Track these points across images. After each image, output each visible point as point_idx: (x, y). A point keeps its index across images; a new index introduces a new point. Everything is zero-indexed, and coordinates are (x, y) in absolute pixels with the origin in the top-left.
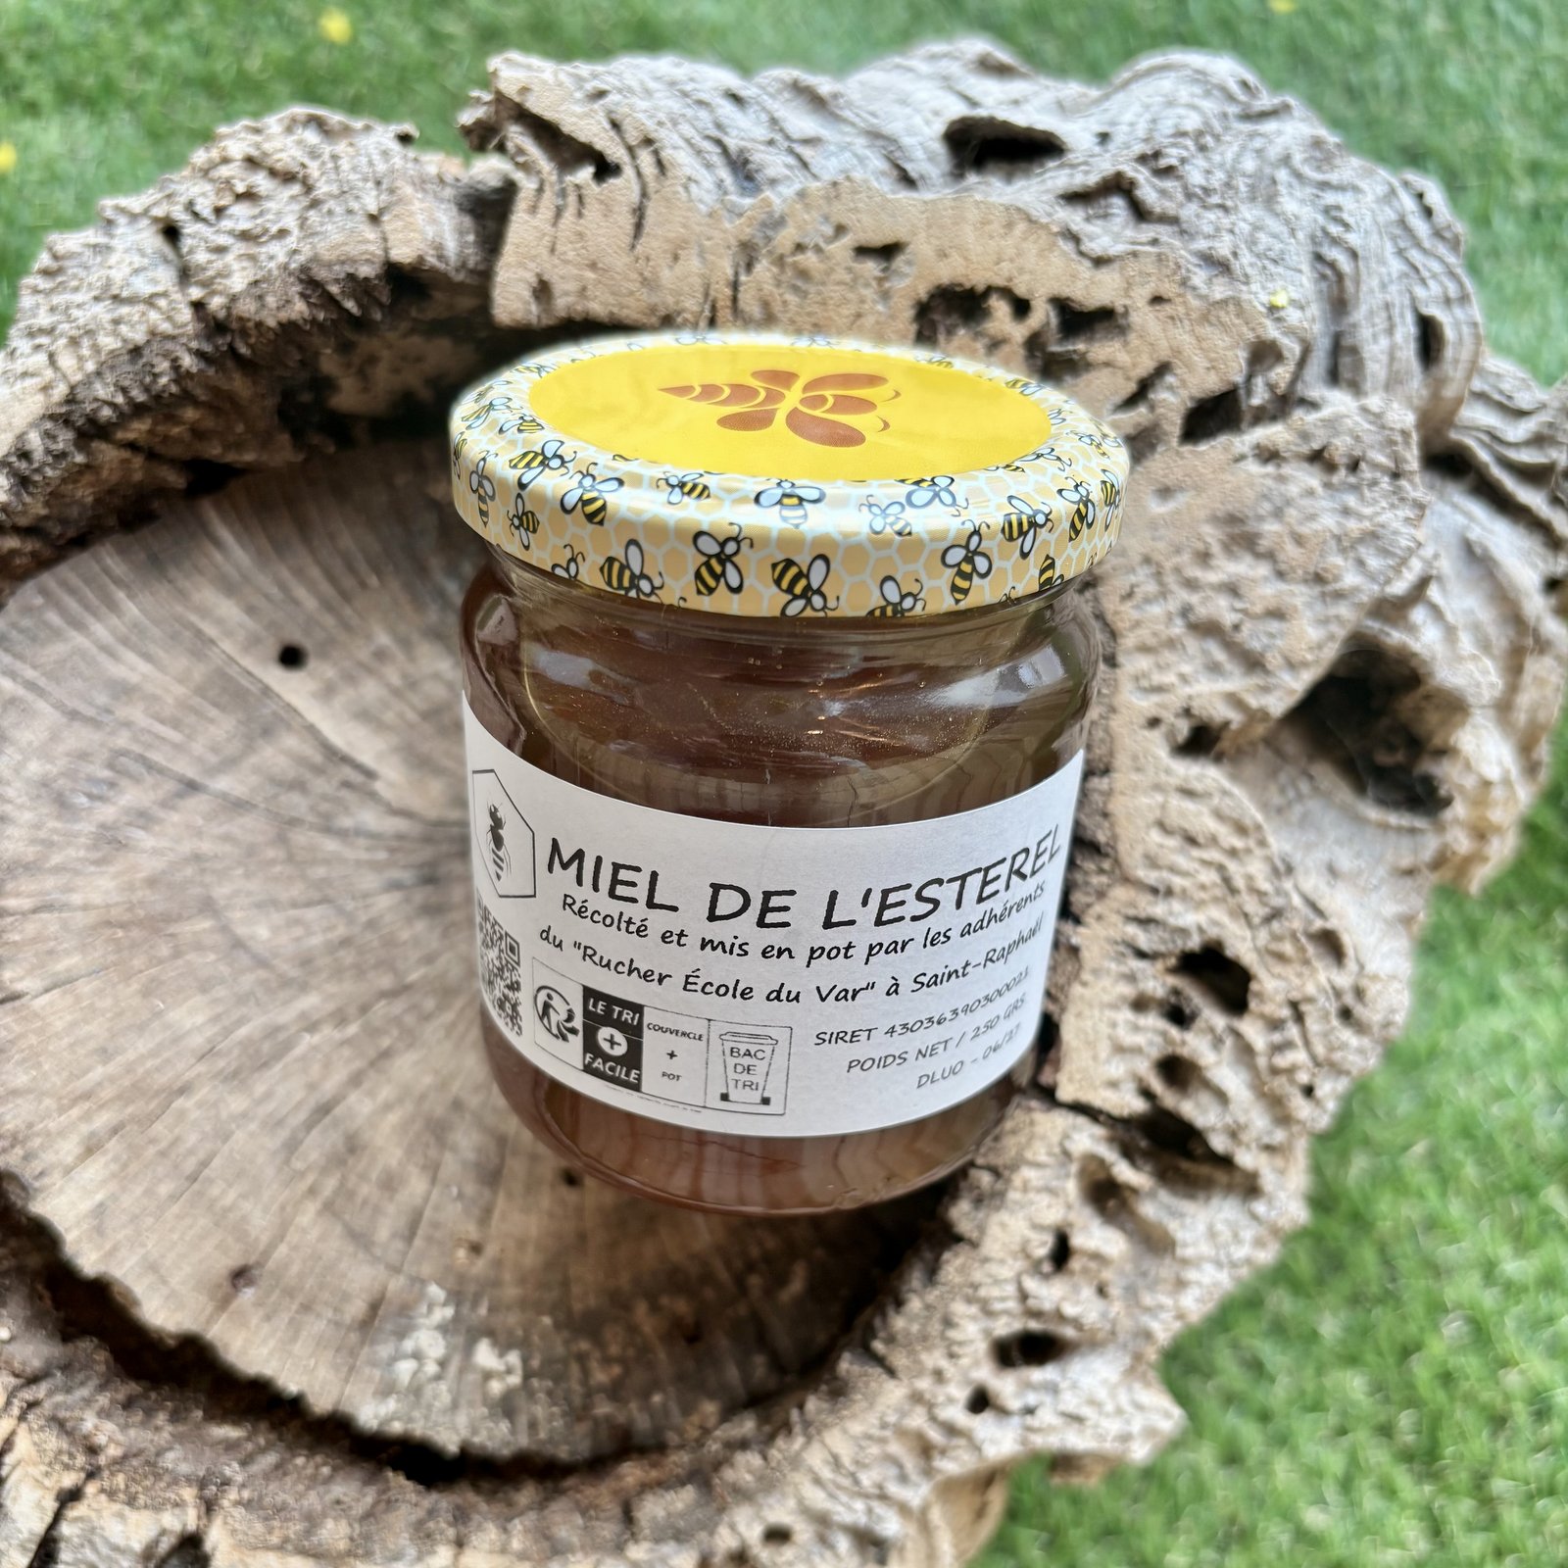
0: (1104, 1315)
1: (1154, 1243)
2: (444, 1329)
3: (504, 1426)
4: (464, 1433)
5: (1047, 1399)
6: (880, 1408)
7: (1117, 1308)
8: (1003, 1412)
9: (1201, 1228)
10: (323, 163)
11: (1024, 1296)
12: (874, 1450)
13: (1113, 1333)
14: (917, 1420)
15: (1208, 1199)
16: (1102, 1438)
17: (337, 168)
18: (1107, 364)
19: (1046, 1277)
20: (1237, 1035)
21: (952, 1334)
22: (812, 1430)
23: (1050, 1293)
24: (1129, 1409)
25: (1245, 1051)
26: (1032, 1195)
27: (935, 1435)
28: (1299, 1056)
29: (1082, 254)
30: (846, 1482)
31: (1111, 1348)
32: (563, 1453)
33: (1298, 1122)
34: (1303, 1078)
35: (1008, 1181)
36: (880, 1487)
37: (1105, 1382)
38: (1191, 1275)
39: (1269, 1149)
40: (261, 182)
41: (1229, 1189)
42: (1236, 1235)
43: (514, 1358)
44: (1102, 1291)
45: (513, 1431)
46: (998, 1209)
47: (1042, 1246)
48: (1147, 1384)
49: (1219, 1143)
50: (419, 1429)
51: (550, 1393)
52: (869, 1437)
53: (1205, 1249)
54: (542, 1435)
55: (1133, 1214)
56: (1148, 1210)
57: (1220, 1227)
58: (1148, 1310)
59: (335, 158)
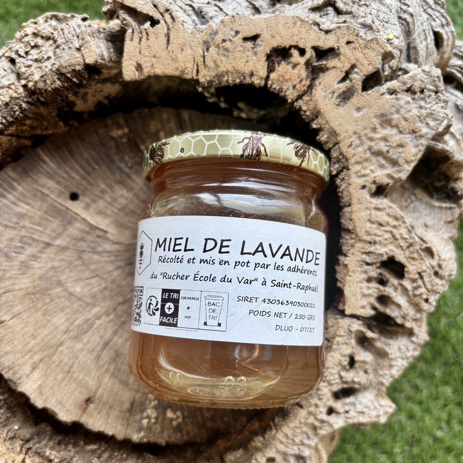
0: (367, 380)
1: (382, 354)
2: (155, 408)
3: (179, 435)
4: (167, 438)
5: (352, 408)
6: (299, 418)
7: (371, 376)
8: (338, 413)
9: (396, 348)
10: (59, 32)
11: (341, 377)
12: (298, 431)
13: (371, 384)
14: (311, 420)
15: (397, 338)
16: (370, 417)
17: (63, 33)
18: (334, 67)
19: (347, 371)
20: (402, 285)
21: (319, 392)
22: (278, 427)
23: (350, 376)
24: (378, 407)
25: (405, 290)
26: (340, 346)
27: (317, 424)
28: (423, 290)
30: (291, 442)
31: (370, 388)
32: (198, 440)
33: (424, 310)
34: (425, 297)
35: (332, 342)
36: (302, 441)
37: (370, 400)
38: (394, 363)
39: (415, 320)
40: (39, 41)
41: (403, 334)
42: (407, 349)
43: (179, 413)
44: (366, 372)
45: (182, 436)
46: (330, 352)
47: (346, 362)
48: (383, 398)
49: (399, 321)
50: (152, 440)
51: (192, 423)
52: (296, 427)
53: (398, 354)
54: (191, 436)
55: (373, 346)
56: (378, 344)
57: (402, 347)
58: (381, 376)
59: (62, 30)
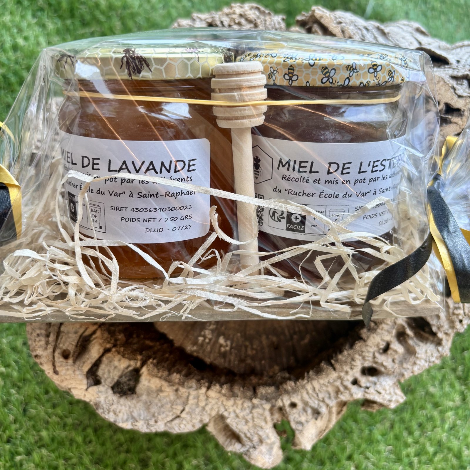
0: (393, 367)
1: (411, 352)
5: (373, 386)
6: (329, 378)
7: (396, 366)
8: (360, 386)
9: (424, 350)
11: (374, 357)
12: (324, 388)
13: (394, 372)
14: (338, 383)
15: (426, 343)
16: (384, 399)
18: (456, 123)
19: (381, 354)
20: (447, 302)
21: (353, 363)
22: (309, 379)
23: (381, 358)
24: (392, 393)
25: (448, 307)
26: (383, 332)
27: (342, 389)
28: (461, 312)
29: (455, 93)
30: (315, 395)
31: (392, 376)
33: (456, 329)
34: (461, 317)
35: (378, 326)
36: (323, 399)
37: (389, 385)
38: (418, 362)
39: (446, 334)
40: (243, 21)
41: (432, 342)
42: (432, 355)
44: (393, 361)
46: (373, 333)
47: (383, 345)
48: (398, 388)
49: (434, 329)
51: (236, 354)
52: (324, 384)
53: (423, 356)
55: (406, 342)
56: (411, 342)
57: (428, 351)
58: (404, 368)
